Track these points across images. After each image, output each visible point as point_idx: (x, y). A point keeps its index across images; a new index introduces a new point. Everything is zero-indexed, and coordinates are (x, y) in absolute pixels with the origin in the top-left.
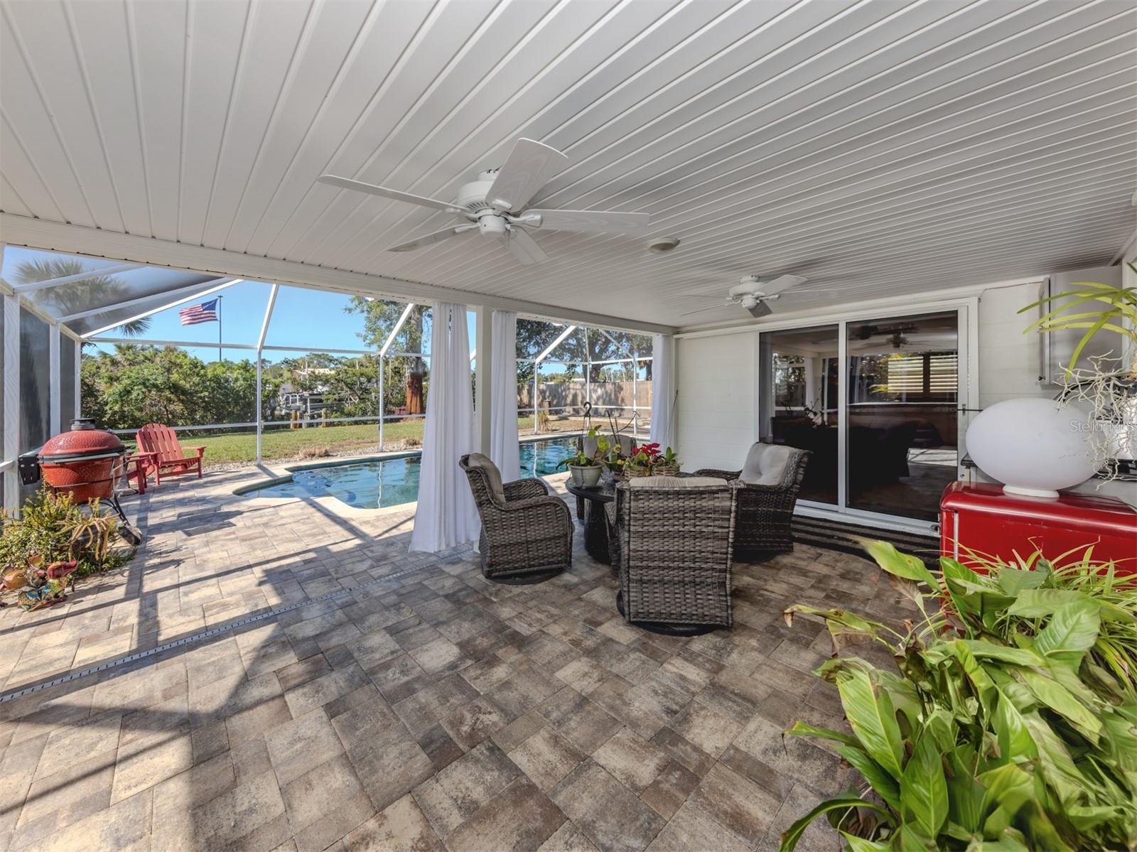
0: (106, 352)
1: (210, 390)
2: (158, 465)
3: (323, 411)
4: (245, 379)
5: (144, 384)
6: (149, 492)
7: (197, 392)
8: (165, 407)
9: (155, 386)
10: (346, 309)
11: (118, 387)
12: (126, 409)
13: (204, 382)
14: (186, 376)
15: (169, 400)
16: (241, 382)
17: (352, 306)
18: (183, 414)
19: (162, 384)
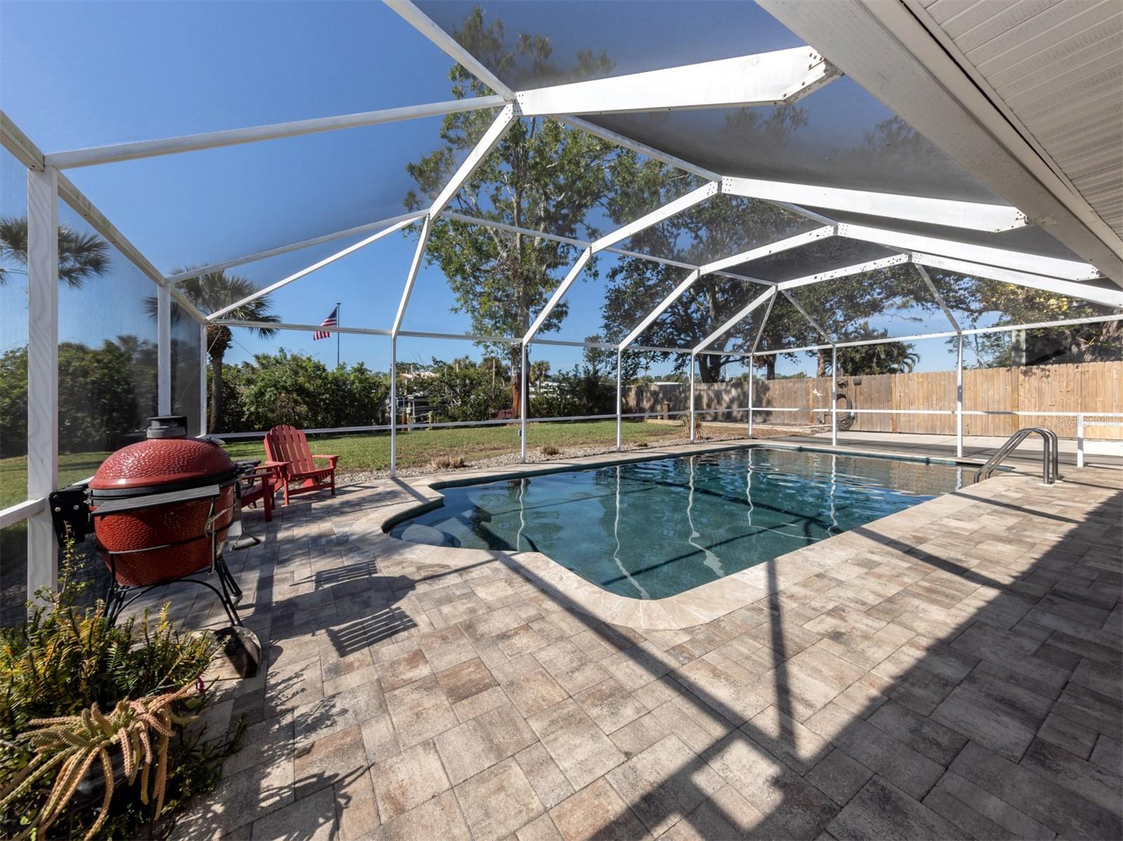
0: (249, 362)
1: (331, 392)
2: (287, 479)
3: (429, 414)
4: (361, 382)
5: (275, 386)
6: (277, 517)
7: (320, 394)
8: (293, 409)
9: (284, 388)
10: (452, 310)
11: (254, 389)
12: (260, 410)
13: (325, 384)
14: (310, 379)
15: (296, 402)
16: (357, 384)
17: (458, 305)
18: (307, 416)
19: (290, 386)
